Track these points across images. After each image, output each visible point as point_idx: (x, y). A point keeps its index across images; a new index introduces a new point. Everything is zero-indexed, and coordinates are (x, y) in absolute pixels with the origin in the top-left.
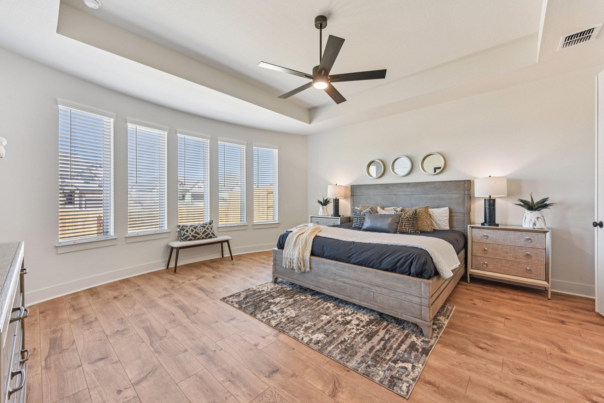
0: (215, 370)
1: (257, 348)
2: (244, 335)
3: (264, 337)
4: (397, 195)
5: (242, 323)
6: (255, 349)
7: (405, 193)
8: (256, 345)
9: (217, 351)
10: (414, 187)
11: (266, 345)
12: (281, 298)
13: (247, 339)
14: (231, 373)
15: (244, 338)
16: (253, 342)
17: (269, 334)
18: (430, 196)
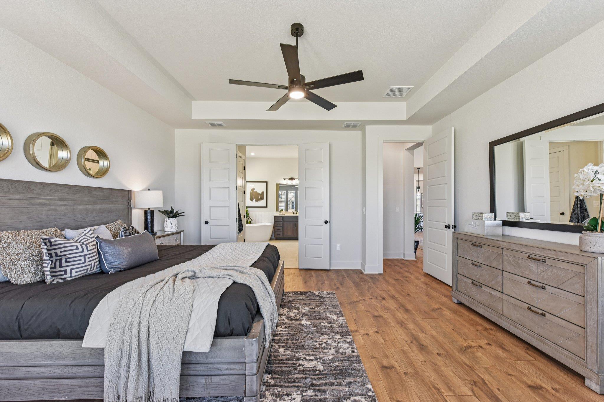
0: (413, 331)
1: (378, 330)
2: (382, 344)
3: (367, 334)
4: (49, 205)
5: (377, 357)
6: (380, 330)
7: (65, 203)
8: (377, 332)
9: (409, 341)
10: (79, 193)
11: (370, 330)
12: (303, 366)
13: (381, 339)
14: (402, 326)
15: (383, 341)
16: (378, 335)
17: (361, 335)
18: (98, 207)
